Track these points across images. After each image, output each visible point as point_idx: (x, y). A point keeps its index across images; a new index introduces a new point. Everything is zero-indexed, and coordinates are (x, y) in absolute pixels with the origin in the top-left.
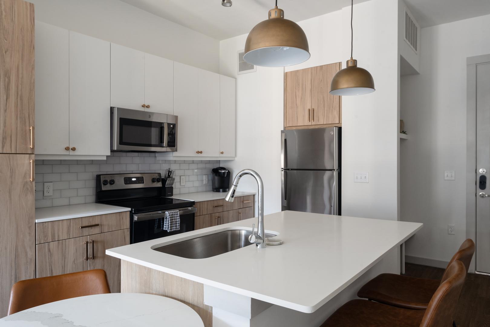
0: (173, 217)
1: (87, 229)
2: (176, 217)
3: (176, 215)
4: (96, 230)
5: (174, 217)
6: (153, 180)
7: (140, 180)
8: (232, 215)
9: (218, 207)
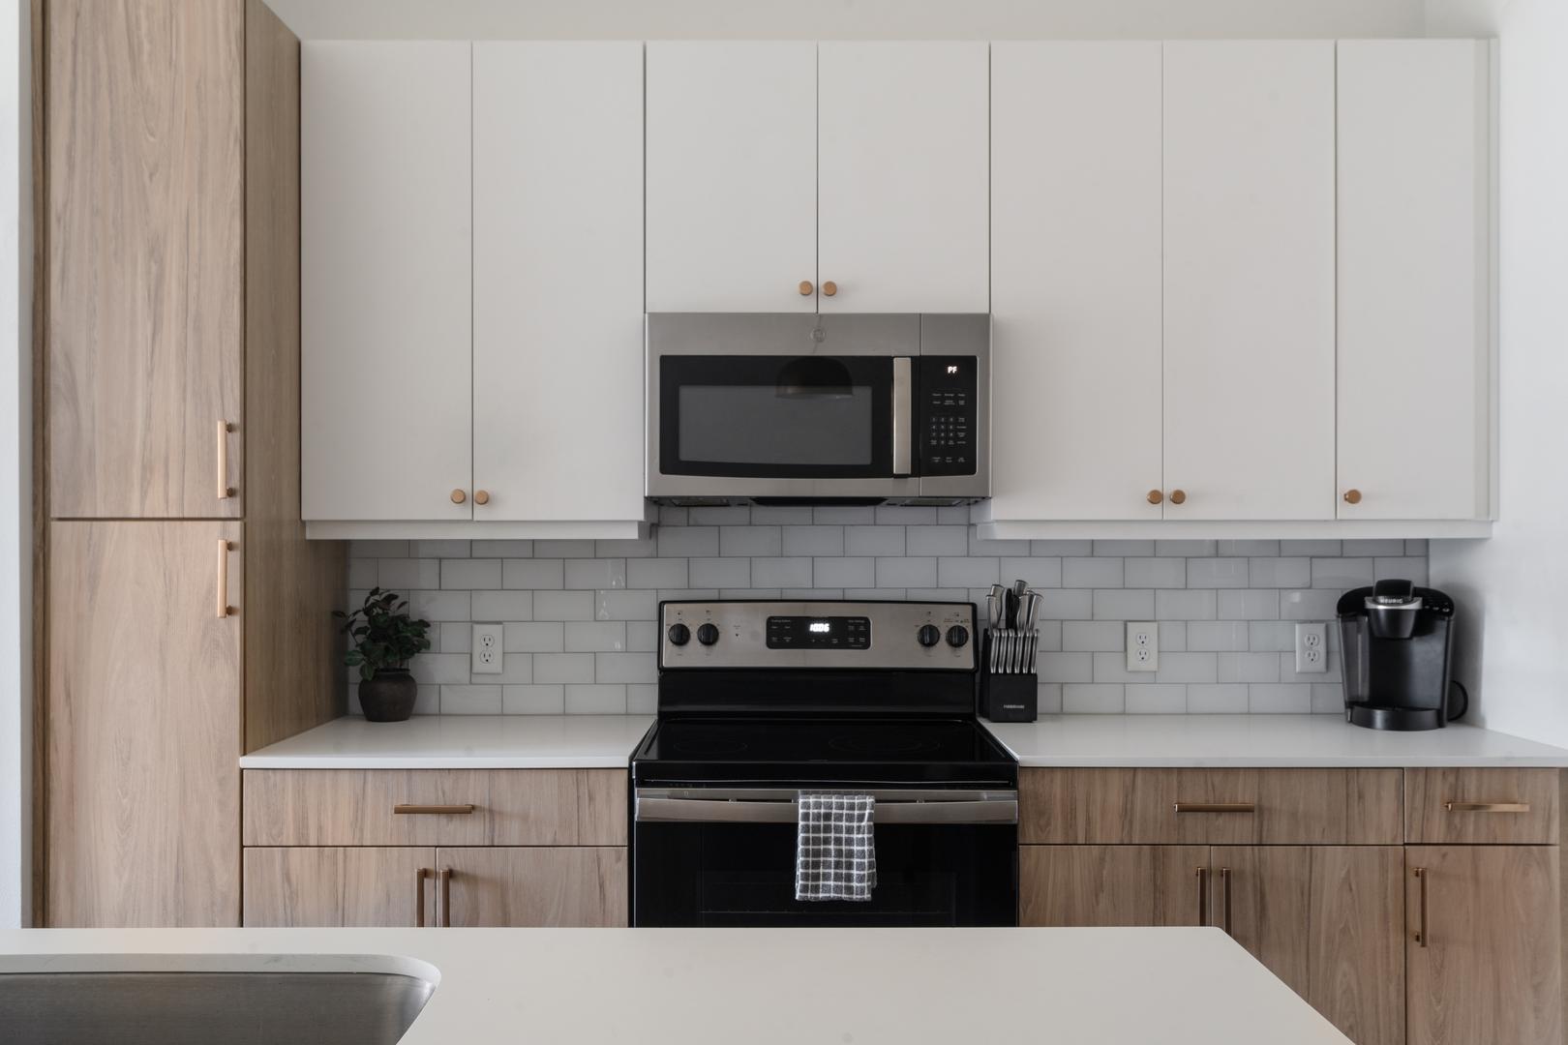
0: (827, 829)
1: (431, 819)
2: (850, 830)
3: (850, 818)
4: (470, 831)
5: (838, 829)
6: (928, 637)
7: (851, 631)
8: (1343, 873)
9: (1213, 815)
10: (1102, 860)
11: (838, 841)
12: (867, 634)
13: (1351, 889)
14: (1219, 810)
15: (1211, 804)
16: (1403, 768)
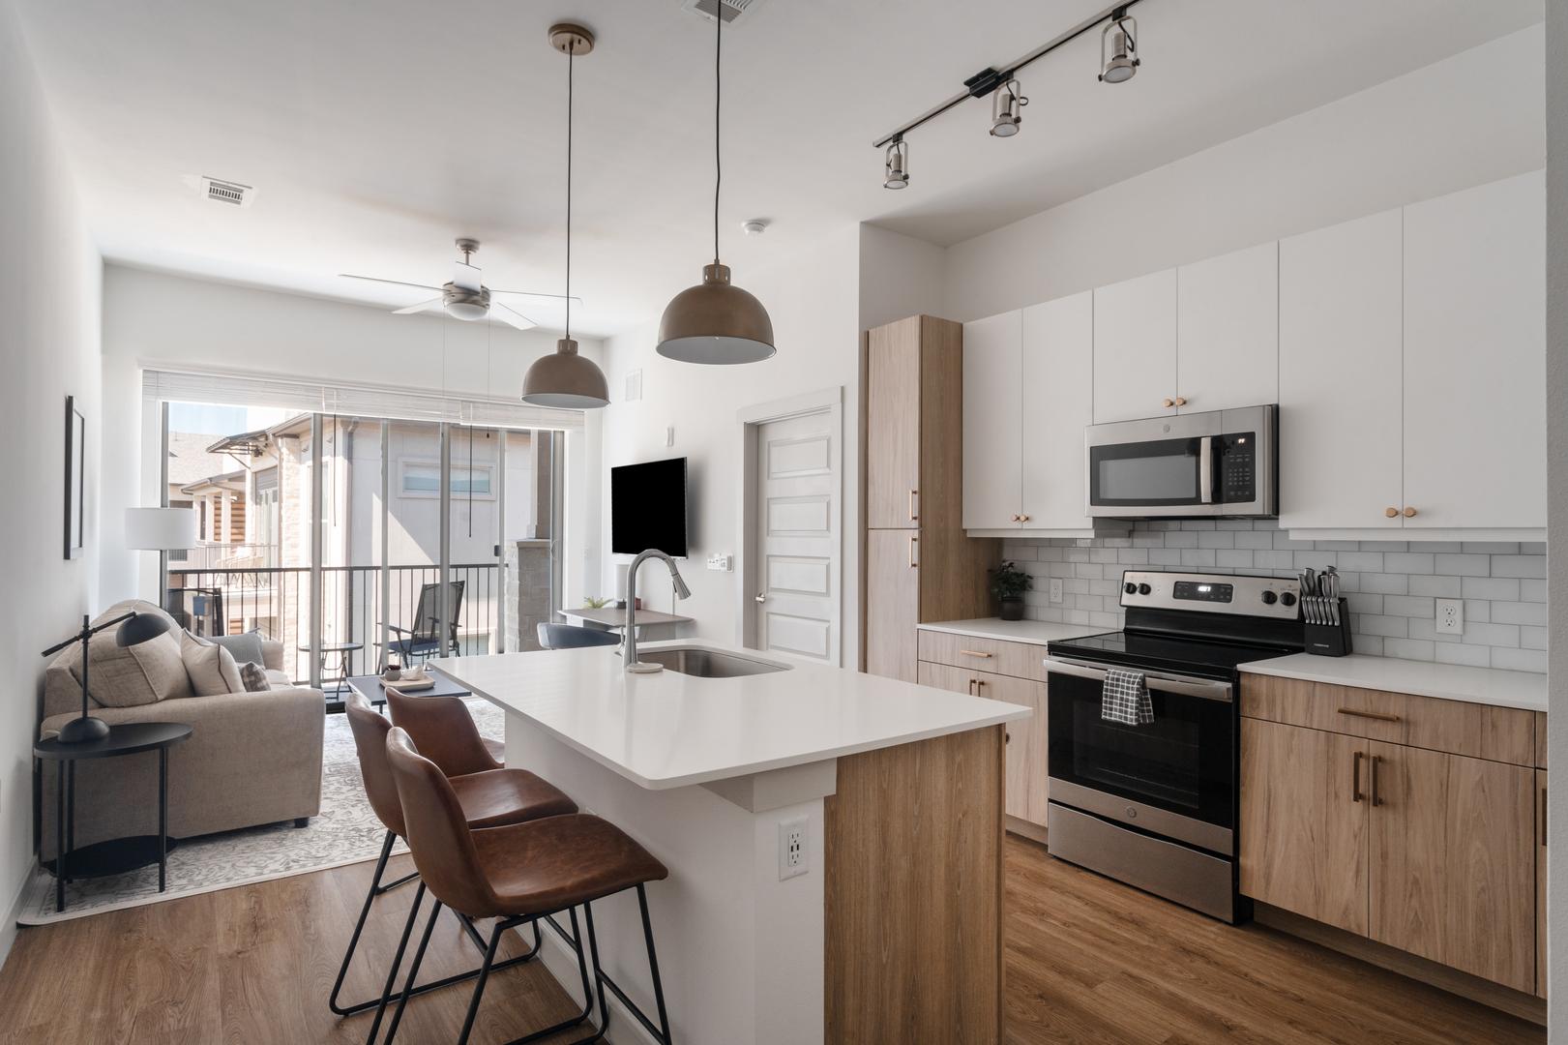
0: (1117, 686)
1: (977, 658)
2: (1128, 688)
3: (1128, 682)
6: (1270, 598)
7: (1222, 593)
8: (1477, 778)
9: (1370, 720)
10: (1292, 734)
11: (1122, 693)
12: (1231, 594)
13: (1484, 791)
14: (1376, 718)
15: (1370, 713)
16: (1535, 712)
